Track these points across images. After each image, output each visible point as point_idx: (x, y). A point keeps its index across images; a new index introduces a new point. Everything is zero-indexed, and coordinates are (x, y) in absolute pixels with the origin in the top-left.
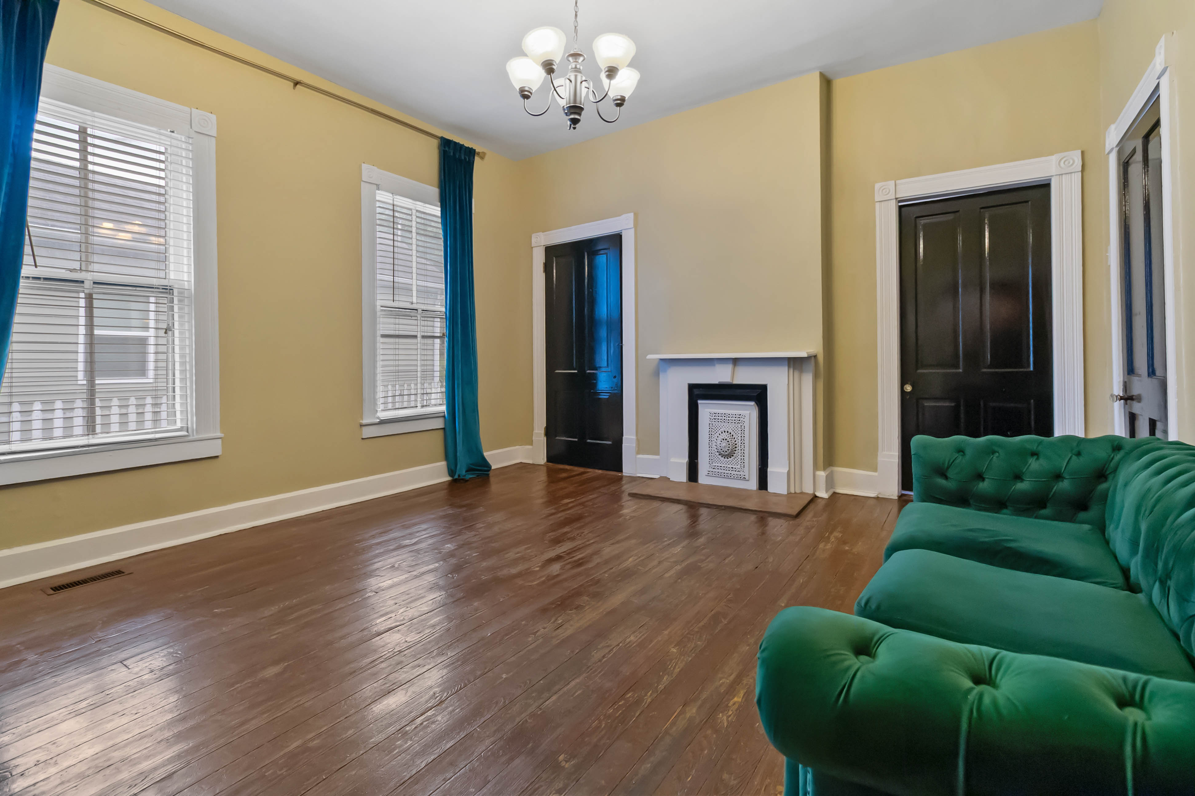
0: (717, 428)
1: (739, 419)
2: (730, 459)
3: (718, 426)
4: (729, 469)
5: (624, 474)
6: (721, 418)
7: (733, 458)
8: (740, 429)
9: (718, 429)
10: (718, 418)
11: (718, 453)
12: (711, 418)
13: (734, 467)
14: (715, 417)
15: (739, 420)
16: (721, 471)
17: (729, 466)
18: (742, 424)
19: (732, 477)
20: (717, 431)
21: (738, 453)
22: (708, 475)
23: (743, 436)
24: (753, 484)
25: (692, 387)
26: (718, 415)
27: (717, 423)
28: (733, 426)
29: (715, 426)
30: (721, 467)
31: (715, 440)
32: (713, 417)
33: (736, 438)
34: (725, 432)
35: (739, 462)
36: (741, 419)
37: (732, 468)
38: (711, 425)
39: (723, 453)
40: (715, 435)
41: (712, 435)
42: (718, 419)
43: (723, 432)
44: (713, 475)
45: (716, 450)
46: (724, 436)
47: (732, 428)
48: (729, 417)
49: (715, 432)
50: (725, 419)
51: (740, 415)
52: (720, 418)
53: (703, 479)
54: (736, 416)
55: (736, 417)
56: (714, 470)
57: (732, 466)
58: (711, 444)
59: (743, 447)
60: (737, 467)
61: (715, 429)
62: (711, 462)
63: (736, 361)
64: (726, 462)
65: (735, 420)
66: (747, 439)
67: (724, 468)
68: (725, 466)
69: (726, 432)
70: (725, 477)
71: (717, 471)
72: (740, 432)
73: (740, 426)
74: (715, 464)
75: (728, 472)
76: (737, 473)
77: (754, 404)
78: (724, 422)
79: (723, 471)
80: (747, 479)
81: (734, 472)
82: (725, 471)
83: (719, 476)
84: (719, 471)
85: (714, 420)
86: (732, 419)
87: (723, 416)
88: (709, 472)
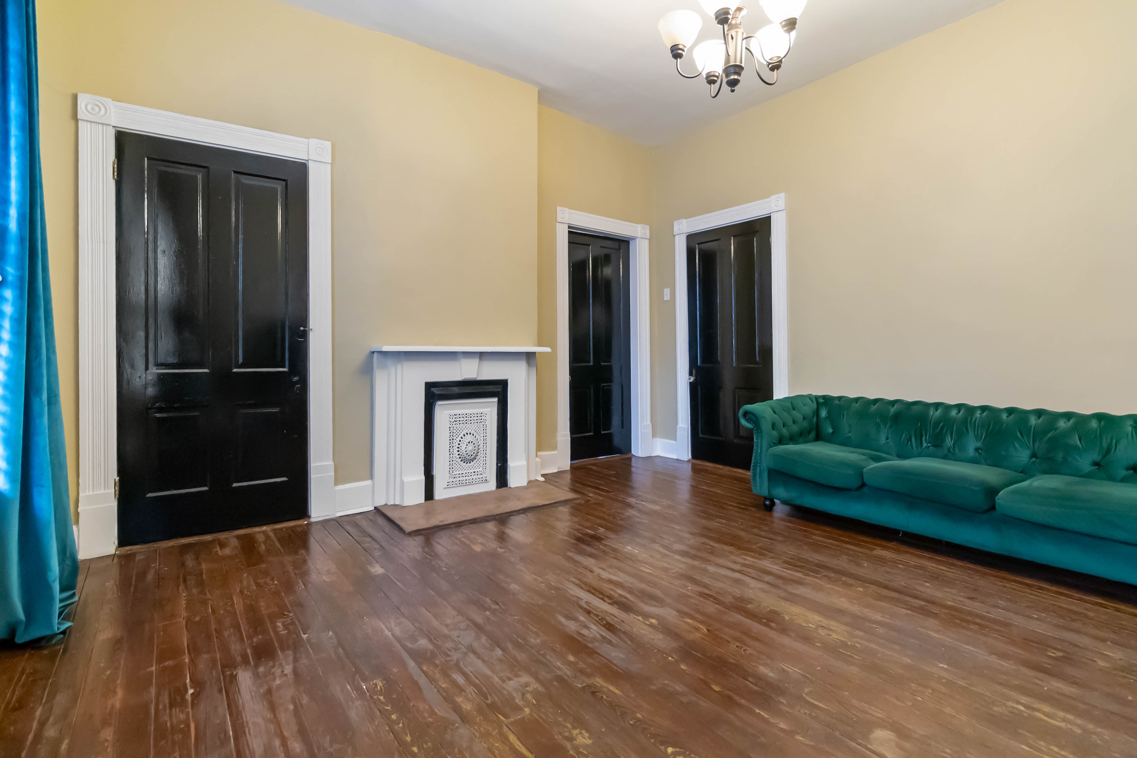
0: (458, 431)
1: (481, 418)
2: (472, 463)
3: (460, 429)
4: (471, 474)
5: (313, 520)
6: (463, 419)
7: (476, 460)
8: (482, 429)
9: (460, 433)
10: (459, 419)
11: (460, 460)
12: (451, 420)
13: (476, 471)
14: (456, 420)
15: (481, 419)
17: (470, 471)
18: (484, 423)
19: (474, 482)
20: (458, 434)
21: (481, 455)
22: (448, 487)
23: (485, 436)
24: (492, 485)
25: (429, 386)
26: (459, 416)
27: (459, 425)
28: (476, 427)
29: (456, 430)
30: (462, 474)
31: (458, 446)
32: (454, 419)
33: (479, 439)
34: (467, 434)
35: (482, 465)
36: (483, 418)
37: (474, 472)
38: (452, 429)
39: (468, 458)
40: (457, 439)
41: (453, 440)
42: (460, 421)
43: (466, 435)
44: (454, 485)
45: (458, 457)
46: (469, 438)
47: (474, 429)
48: (471, 417)
49: (457, 436)
50: (467, 419)
51: (482, 413)
52: (461, 419)
53: (440, 493)
54: (477, 415)
55: (477, 417)
56: (455, 480)
57: (474, 471)
58: (451, 450)
59: (485, 447)
60: (480, 470)
61: (457, 433)
62: (451, 472)
63: (482, 355)
64: (468, 468)
65: (477, 420)
66: (488, 438)
67: (466, 475)
68: (467, 472)
69: (469, 434)
70: (467, 484)
71: (459, 479)
72: (482, 432)
73: (482, 426)
74: (456, 473)
75: (470, 478)
76: (479, 476)
77: (496, 400)
78: (466, 423)
79: (465, 478)
80: (486, 480)
81: (477, 477)
82: (467, 478)
83: (460, 485)
84: (461, 479)
85: (455, 423)
86: (474, 418)
87: (465, 417)
88: (448, 484)
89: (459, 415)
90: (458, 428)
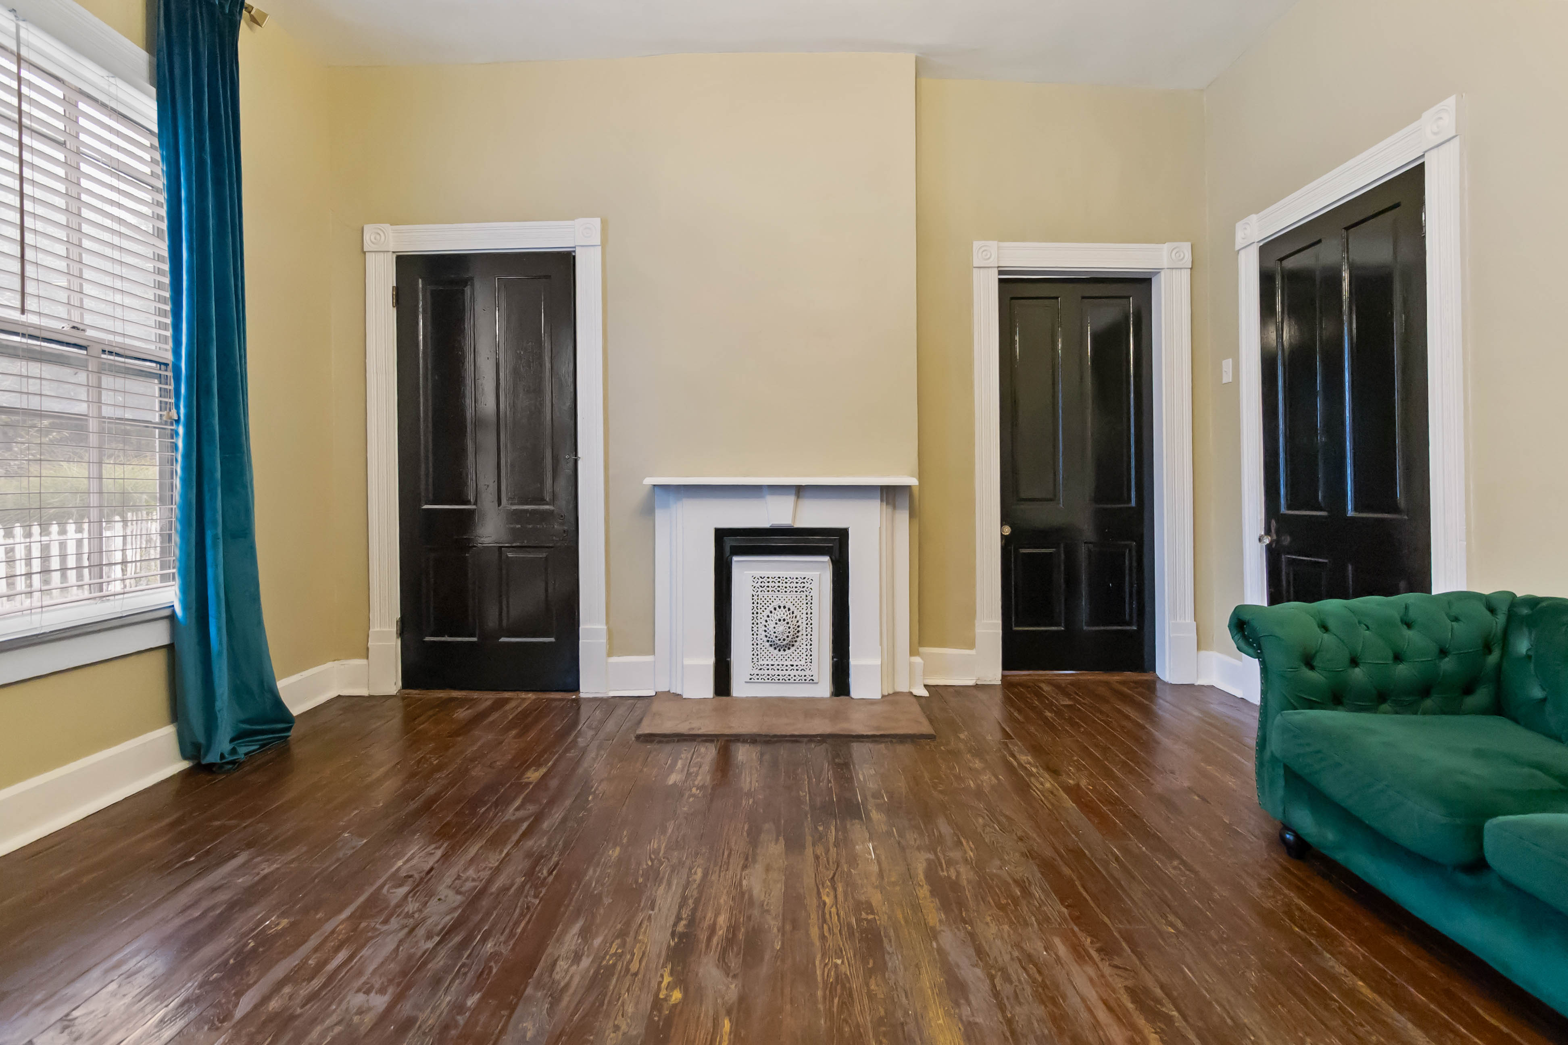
0: (765, 601)
1: (803, 585)
2: (787, 651)
3: (768, 599)
4: (787, 668)
5: (583, 695)
6: (773, 584)
7: (792, 649)
8: (805, 602)
9: (768, 604)
10: (767, 584)
11: (768, 644)
12: (755, 584)
13: (795, 664)
14: (762, 584)
15: (804, 587)
16: (773, 672)
17: (786, 663)
18: (807, 593)
19: (792, 680)
20: (765, 606)
21: (802, 641)
22: (750, 681)
23: (809, 613)
24: (824, 688)
25: (721, 534)
26: (768, 580)
27: (766, 592)
28: (794, 597)
29: (763, 599)
30: (772, 665)
31: (764, 623)
32: (759, 584)
33: (798, 617)
34: (780, 607)
35: (804, 656)
36: (806, 585)
37: (792, 666)
38: (755, 597)
39: (779, 642)
40: (763, 614)
41: (757, 613)
42: (768, 587)
43: (777, 608)
44: (760, 680)
45: (765, 639)
46: (781, 614)
47: (792, 600)
48: (786, 583)
49: (763, 609)
50: (780, 585)
51: (804, 578)
52: (770, 584)
53: (740, 688)
54: (797, 581)
55: (797, 583)
56: (762, 672)
57: (792, 663)
58: (755, 629)
59: (809, 630)
60: (800, 663)
61: (763, 604)
62: (755, 660)
63: (799, 491)
64: (782, 657)
65: (796, 587)
66: (815, 617)
67: (778, 667)
68: (781, 663)
69: (782, 608)
70: (781, 681)
71: (767, 672)
72: (804, 606)
73: (804, 597)
74: (762, 663)
75: (784, 672)
76: (799, 672)
77: (826, 559)
78: (779, 591)
79: (777, 672)
80: (813, 680)
81: (795, 673)
82: (780, 672)
83: (769, 681)
84: (770, 672)
85: (761, 589)
86: (792, 585)
87: (776, 581)
88: (751, 677)
89: (768, 578)
90: (766, 597)
